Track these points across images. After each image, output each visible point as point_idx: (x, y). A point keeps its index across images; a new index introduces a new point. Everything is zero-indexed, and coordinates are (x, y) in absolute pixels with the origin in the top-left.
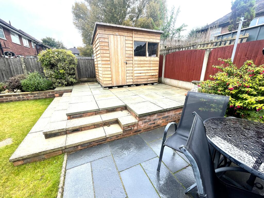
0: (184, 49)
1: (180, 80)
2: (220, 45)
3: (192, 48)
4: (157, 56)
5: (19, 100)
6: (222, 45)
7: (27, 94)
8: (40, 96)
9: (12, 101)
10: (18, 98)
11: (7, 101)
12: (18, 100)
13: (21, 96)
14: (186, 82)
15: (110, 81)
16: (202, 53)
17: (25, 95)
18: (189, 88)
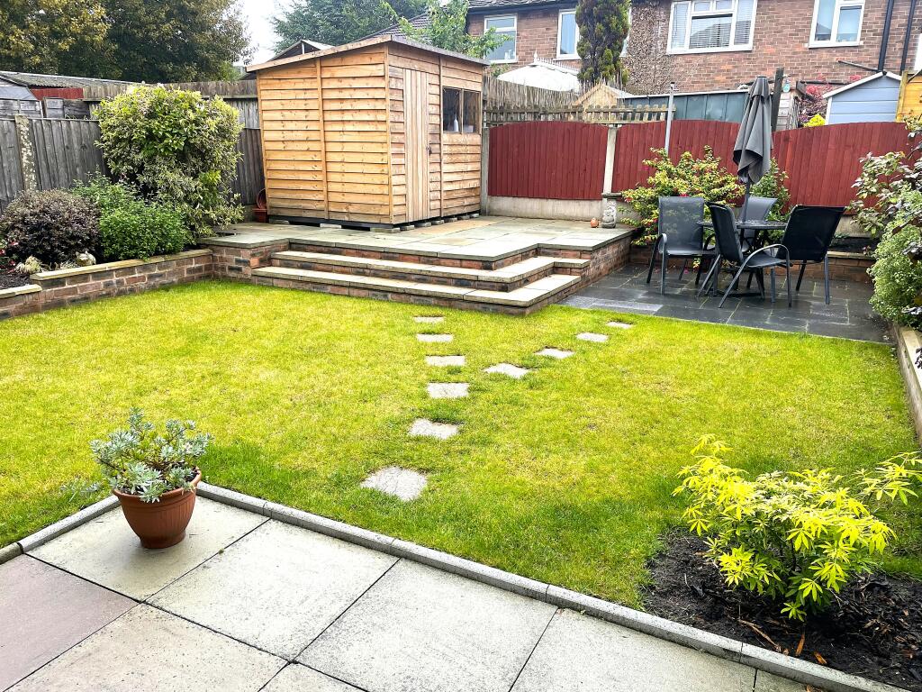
0: (550, 118)
1: (547, 199)
2: (633, 118)
3: (572, 118)
4: (475, 130)
5: (109, 294)
6: (637, 121)
7: (131, 270)
8: (164, 273)
9: (86, 299)
10: (107, 285)
11: (73, 301)
12: (104, 296)
13: (115, 279)
14: (566, 202)
15: (402, 207)
16: (601, 131)
17: (126, 275)
18: (575, 215)
